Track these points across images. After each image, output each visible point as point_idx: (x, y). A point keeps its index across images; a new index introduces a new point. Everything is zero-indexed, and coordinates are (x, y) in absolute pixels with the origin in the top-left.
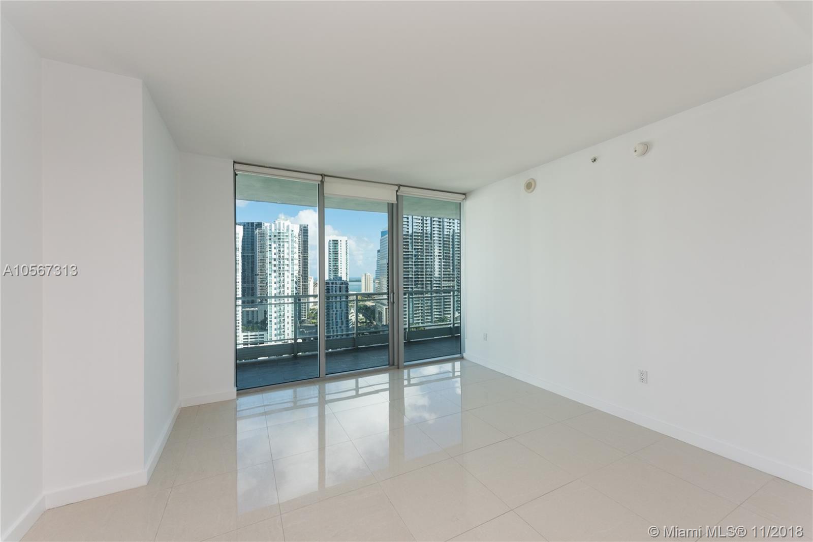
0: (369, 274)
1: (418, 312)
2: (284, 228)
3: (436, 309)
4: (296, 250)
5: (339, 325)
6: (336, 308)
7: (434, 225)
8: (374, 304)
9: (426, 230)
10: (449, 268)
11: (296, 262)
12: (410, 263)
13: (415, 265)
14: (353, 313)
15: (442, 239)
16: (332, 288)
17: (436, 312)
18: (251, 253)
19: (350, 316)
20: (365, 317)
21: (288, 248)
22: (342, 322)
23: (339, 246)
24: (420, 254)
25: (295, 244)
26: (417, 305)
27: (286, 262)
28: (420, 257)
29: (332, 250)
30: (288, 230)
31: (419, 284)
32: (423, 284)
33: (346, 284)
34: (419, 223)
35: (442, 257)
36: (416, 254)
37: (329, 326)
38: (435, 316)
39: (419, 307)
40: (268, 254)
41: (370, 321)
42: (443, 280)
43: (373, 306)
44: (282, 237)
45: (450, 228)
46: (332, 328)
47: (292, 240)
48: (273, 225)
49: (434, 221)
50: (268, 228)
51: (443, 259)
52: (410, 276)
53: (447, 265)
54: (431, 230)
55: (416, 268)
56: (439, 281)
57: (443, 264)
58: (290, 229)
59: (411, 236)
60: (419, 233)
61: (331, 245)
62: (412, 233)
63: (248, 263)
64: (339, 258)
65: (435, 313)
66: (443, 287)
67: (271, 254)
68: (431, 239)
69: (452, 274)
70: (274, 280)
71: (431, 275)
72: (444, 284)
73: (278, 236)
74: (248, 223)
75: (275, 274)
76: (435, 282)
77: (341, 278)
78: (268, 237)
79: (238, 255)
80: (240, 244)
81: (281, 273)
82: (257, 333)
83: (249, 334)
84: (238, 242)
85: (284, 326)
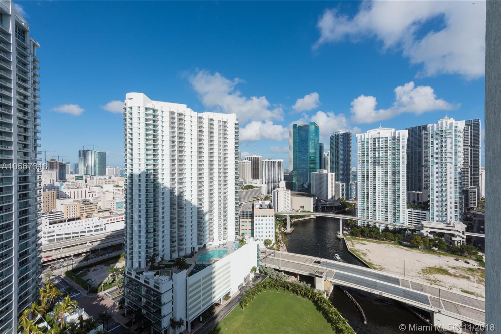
2: (446, 125)
11: (460, 154)
18: (418, 150)
21: (451, 143)
25: (459, 139)
27: (449, 155)
30: (451, 127)
40: (430, 150)
44: (444, 134)
47: (456, 136)
48: (435, 125)
50: (430, 128)
58: (454, 125)
63: (415, 157)
67: (434, 147)
70: (436, 170)
73: (441, 134)
74: (414, 127)
75: (437, 166)
78: (430, 136)
79: (403, 152)
80: (406, 143)
81: (442, 164)
82: (420, 211)
83: (413, 210)
84: (404, 142)
85: (446, 209)
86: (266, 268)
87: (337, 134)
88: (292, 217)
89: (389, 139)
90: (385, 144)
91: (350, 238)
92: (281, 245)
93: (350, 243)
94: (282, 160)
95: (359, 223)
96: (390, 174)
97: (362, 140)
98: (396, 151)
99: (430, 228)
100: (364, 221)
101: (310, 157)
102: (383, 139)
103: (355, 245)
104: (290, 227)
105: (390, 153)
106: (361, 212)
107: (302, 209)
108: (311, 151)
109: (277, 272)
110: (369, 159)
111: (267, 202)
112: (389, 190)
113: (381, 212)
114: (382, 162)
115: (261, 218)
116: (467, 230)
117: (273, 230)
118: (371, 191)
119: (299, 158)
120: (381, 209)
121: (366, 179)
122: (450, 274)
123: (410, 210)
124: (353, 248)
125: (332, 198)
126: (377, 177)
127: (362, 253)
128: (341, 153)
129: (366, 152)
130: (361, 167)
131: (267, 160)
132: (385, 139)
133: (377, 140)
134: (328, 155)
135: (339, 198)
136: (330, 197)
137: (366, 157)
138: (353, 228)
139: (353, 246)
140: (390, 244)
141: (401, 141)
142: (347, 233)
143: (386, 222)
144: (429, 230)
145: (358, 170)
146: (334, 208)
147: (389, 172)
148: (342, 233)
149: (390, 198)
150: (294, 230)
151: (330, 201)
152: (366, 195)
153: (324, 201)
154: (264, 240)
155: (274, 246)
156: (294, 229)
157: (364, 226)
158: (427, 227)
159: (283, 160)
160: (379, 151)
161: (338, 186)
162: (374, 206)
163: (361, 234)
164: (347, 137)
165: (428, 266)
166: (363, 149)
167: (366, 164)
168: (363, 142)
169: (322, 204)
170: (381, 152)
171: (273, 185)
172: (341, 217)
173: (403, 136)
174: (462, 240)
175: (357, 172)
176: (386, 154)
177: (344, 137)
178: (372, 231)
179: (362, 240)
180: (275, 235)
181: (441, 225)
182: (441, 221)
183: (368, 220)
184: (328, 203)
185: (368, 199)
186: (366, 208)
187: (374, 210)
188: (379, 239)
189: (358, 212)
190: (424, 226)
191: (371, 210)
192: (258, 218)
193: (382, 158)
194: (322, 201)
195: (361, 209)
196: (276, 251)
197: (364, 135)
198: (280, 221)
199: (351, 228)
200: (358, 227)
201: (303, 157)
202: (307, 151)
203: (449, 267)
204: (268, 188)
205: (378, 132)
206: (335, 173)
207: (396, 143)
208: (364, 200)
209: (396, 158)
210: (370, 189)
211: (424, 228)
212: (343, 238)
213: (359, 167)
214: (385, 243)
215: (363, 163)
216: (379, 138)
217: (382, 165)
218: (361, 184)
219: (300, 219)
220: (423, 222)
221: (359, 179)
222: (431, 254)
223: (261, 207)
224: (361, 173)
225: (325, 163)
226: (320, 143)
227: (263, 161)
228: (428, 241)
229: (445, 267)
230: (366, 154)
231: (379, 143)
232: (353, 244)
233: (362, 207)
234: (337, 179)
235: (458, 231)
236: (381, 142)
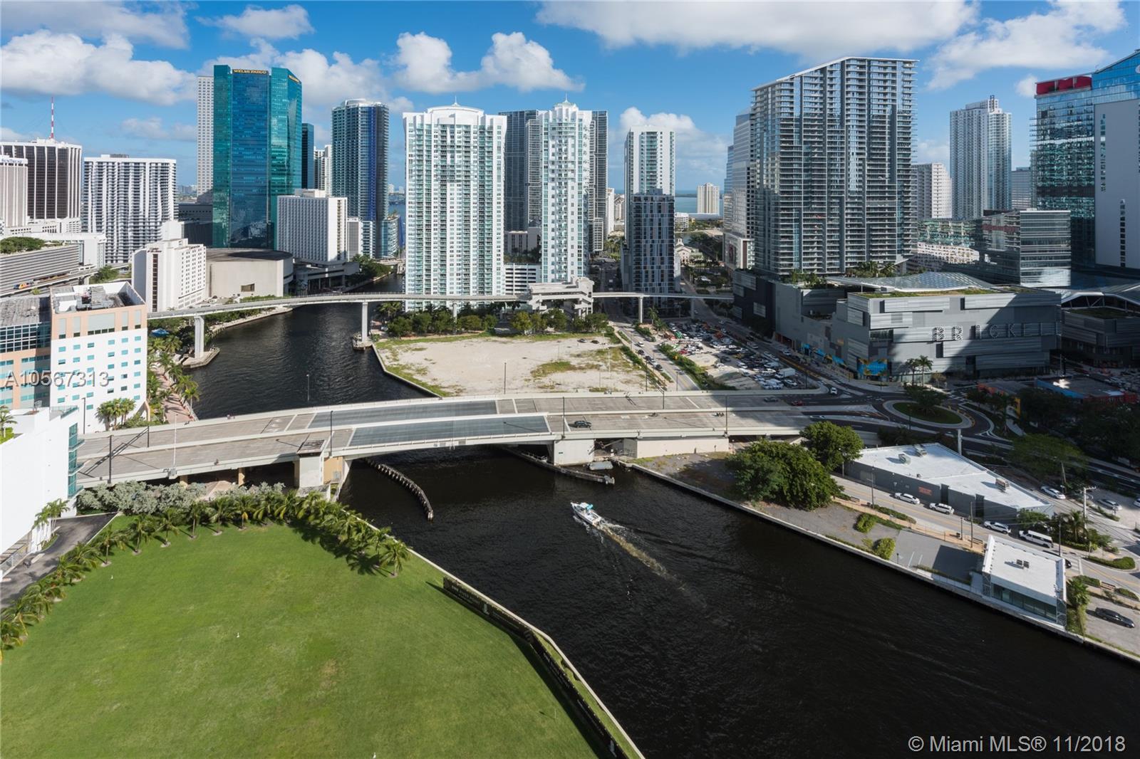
0: (712, 185)
1: (810, 250)
2: (567, 115)
3: (852, 247)
4: (587, 149)
5: (657, 263)
6: (651, 238)
7: (848, 99)
8: (721, 234)
9: (831, 109)
10: (883, 176)
11: (586, 166)
12: (795, 167)
13: (805, 171)
14: (680, 245)
15: (866, 124)
16: (645, 207)
17: (851, 252)
18: (520, 154)
19: (676, 250)
20: (704, 253)
21: (574, 146)
22: (662, 259)
23: (658, 142)
24: (816, 151)
25: (584, 140)
26: (810, 240)
27: (570, 166)
28: (816, 156)
29: (645, 148)
30: (573, 119)
31: (814, 203)
32: (823, 204)
33: (670, 200)
34: (816, 98)
35: (866, 157)
36: (809, 151)
37: (639, 263)
38: (849, 260)
39: (813, 242)
40: (544, 155)
41: (714, 260)
42: (868, 198)
43: (718, 236)
44: (564, 130)
45: (887, 103)
46: (645, 268)
47: (580, 134)
48: (551, 113)
49: (848, 93)
50: (544, 118)
51: (870, 159)
52: (795, 189)
53: (876, 172)
54: (842, 108)
55: (807, 176)
56: (859, 198)
57: (867, 168)
58: (577, 117)
59: (799, 120)
60: (816, 114)
61: (645, 140)
62: (801, 116)
63: (515, 168)
64: (658, 161)
65: (849, 255)
66: (869, 209)
67: (549, 153)
68: (842, 125)
69: (889, 187)
70: (551, 192)
71: (842, 187)
72: (869, 203)
73: (559, 130)
74: (516, 113)
75: (553, 184)
76: (849, 200)
77: (660, 191)
78: (543, 131)
79: (499, 157)
80: (503, 141)
81: (561, 182)
82: (526, 267)
83: (514, 266)
84: (499, 138)
85: (566, 259)
86: (111, 489)
87: (351, 106)
88: (210, 320)
89: (472, 130)
90: (464, 139)
91: (387, 342)
92: (170, 405)
93: (389, 354)
94: (172, 162)
95: (409, 307)
96: (474, 199)
97: (418, 127)
98: (486, 154)
99: (543, 294)
100: (419, 301)
101: (274, 158)
102: (461, 129)
103: (399, 357)
104: (206, 348)
105: (474, 157)
106: (414, 280)
107: (248, 294)
108: (277, 141)
109: (161, 487)
110: (433, 169)
111: (113, 288)
112: (472, 231)
113: (455, 277)
114: (459, 176)
115: (85, 339)
116: (596, 289)
117: (143, 368)
118: (435, 235)
119: (235, 156)
120: (455, 270)
121: (425, 209)
122: (573, 368)
123: (509, 267)
124: (396, 363)
125: (339, 257)
126: (448, 205)
127: (418, 370)
128: (362, 152)
129: (425, 153)
130: (415, 185)
131: (105, 158)
132: (464, 129)
133: (448, 130)
134: (325, 154)
135: (358, 256)
136: (332, 255)
137: (425, 162)
138: (395, 320)
139: (395, 360)
140: (475, 337)
141: (495, 135)
142: (380, 333)
143: (466, 296)
144: (541, 298)
145: (408, 192)
146: (344, 280)
147: (472, 196)
148: (368, 335)
149: (474, 247)
150: (218, 354)
151: (333, 263)
152: (424, 245)
153: (317, 265)
154: (97, 405)
155: (144, 414)
156: (218, 350)
157: (420, 311)
158: (538, 294)
159: (175, 161)
160: (452, 152)
161: (353, 227)
162: (442, 265)
163: (414, 329)
164: (377, 117)
165: (540, 363)
166: (419, 146)
167: (425, 177)
168: (419, 130)
169: (309, 275)
170: (456, 154)
171: (130, 234)
172: (365, 299)
173: (499, 127)
174: (588, 306)
175: (404, 195)
176: (467, 159)
177: (369, 116)
178: (437, 319)
179: (416, 341)
180: (149, 381)
181: (560, 287)
182: (559, 281)
183: (428, 296)
184: (327, 270)
185: (429, 252)
186: (424, 271)
187: (442, 275)
188: (451, 332)
189: (407, 283)
190: (534, 292)
191: (435, 275)
192: (70, 342)
193: (459, 166)
194: (309, 266)
195: (414, 275)
196: (152, 429)
197: (422, 117)
198: (165, 337)
199: (391, 319)
200: (407, 316)
201: (248, 156)
202: (262, 138)
203: (572, 355)
204: (109, 246)
205: (452, 112)
206: (346, 198)
207: (486, 139)
208: (420, 255)
209: (486, 169)
210: (433, 232)
211: (534, 297)
212: (371, 347)
213: (410, 184)
214: (463, 338)
215: (419, 176)
216: (452, 126)
217: (459, 181)
218: (415, 221)
219: (241, 321)
220: (531, 286)
221: (410, 210)
222: (545, 340)
223: (84, 306)
224: (414, 199)
225: (316, 173)
226: (303, 125)
227: (86, 159)
228: (539, 318)
229: (566, 358)
230: (425, 158)
231: (452, 137)
232: (395, 354)
233: (415, 270)
234: (352, 212)
235: (582, 293)
236: (456, 135)
